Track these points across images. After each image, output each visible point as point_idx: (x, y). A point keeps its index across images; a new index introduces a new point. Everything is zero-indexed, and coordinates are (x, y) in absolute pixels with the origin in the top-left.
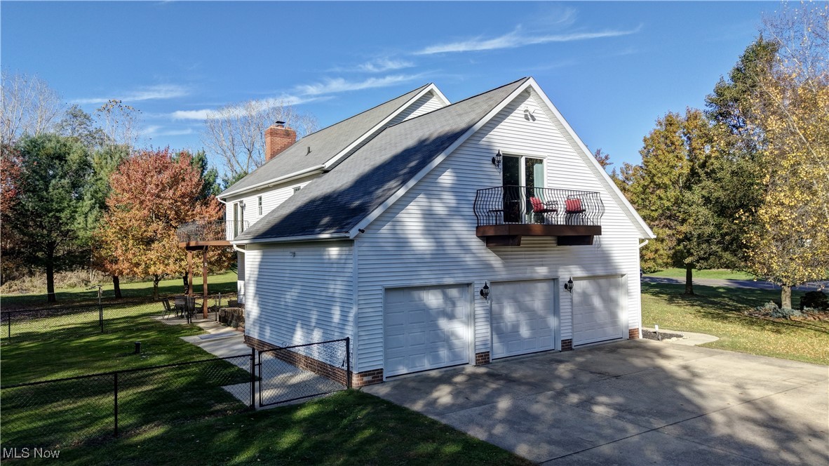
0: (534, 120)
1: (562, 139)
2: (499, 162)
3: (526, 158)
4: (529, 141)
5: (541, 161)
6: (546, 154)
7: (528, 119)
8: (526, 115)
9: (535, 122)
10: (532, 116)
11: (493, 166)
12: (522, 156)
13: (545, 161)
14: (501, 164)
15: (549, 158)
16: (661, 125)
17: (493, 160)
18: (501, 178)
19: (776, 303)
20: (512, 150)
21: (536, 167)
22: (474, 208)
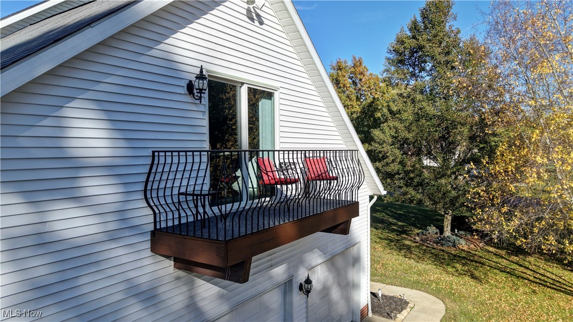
0: (261, 23)
1: (297, 64)
2: (201, 91)
3: (250, 89)
4: (253, 59)
5: (269, 95)
6: (277, 84)
7: (252, 19)
8: (249, 10)
9: (264, 27)
10: (258, 15)
11: (189, 99)
12: (243, 84)
13: (277, 95)
14: (206, 96)
15: (281, 90)
16: (334, 69)
17: (190, 87)
18: (206, 123)
19: (437, 228)
20: (224, 70)
21: (263, 104)
22: (145, 191)
